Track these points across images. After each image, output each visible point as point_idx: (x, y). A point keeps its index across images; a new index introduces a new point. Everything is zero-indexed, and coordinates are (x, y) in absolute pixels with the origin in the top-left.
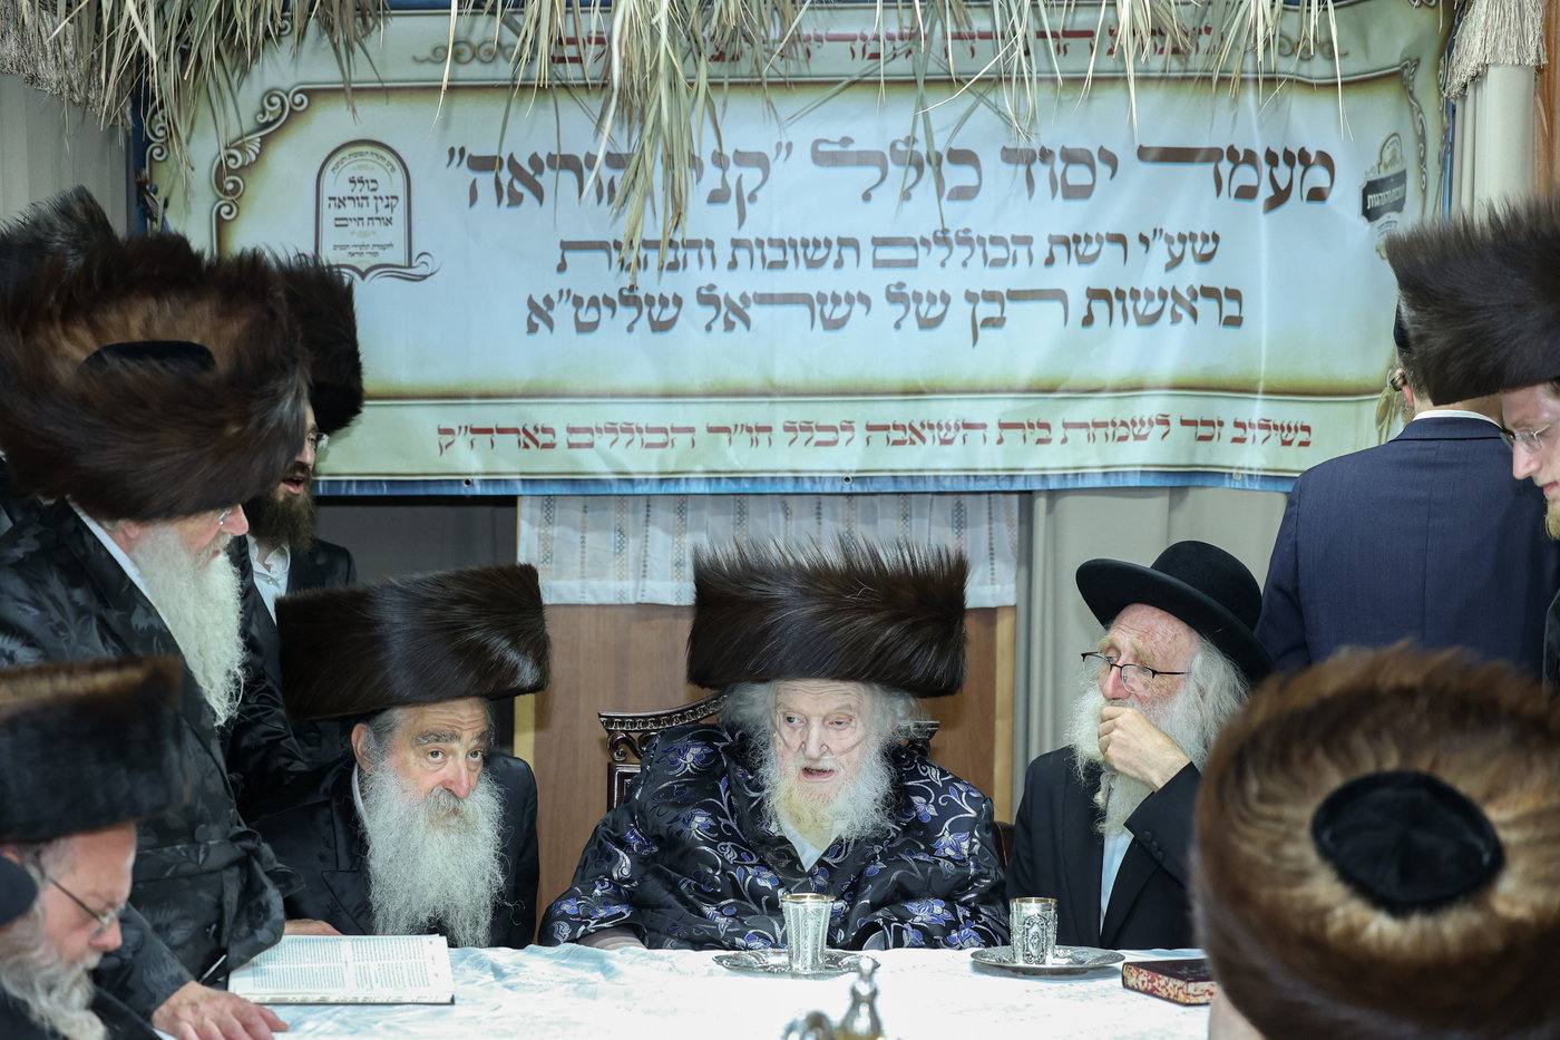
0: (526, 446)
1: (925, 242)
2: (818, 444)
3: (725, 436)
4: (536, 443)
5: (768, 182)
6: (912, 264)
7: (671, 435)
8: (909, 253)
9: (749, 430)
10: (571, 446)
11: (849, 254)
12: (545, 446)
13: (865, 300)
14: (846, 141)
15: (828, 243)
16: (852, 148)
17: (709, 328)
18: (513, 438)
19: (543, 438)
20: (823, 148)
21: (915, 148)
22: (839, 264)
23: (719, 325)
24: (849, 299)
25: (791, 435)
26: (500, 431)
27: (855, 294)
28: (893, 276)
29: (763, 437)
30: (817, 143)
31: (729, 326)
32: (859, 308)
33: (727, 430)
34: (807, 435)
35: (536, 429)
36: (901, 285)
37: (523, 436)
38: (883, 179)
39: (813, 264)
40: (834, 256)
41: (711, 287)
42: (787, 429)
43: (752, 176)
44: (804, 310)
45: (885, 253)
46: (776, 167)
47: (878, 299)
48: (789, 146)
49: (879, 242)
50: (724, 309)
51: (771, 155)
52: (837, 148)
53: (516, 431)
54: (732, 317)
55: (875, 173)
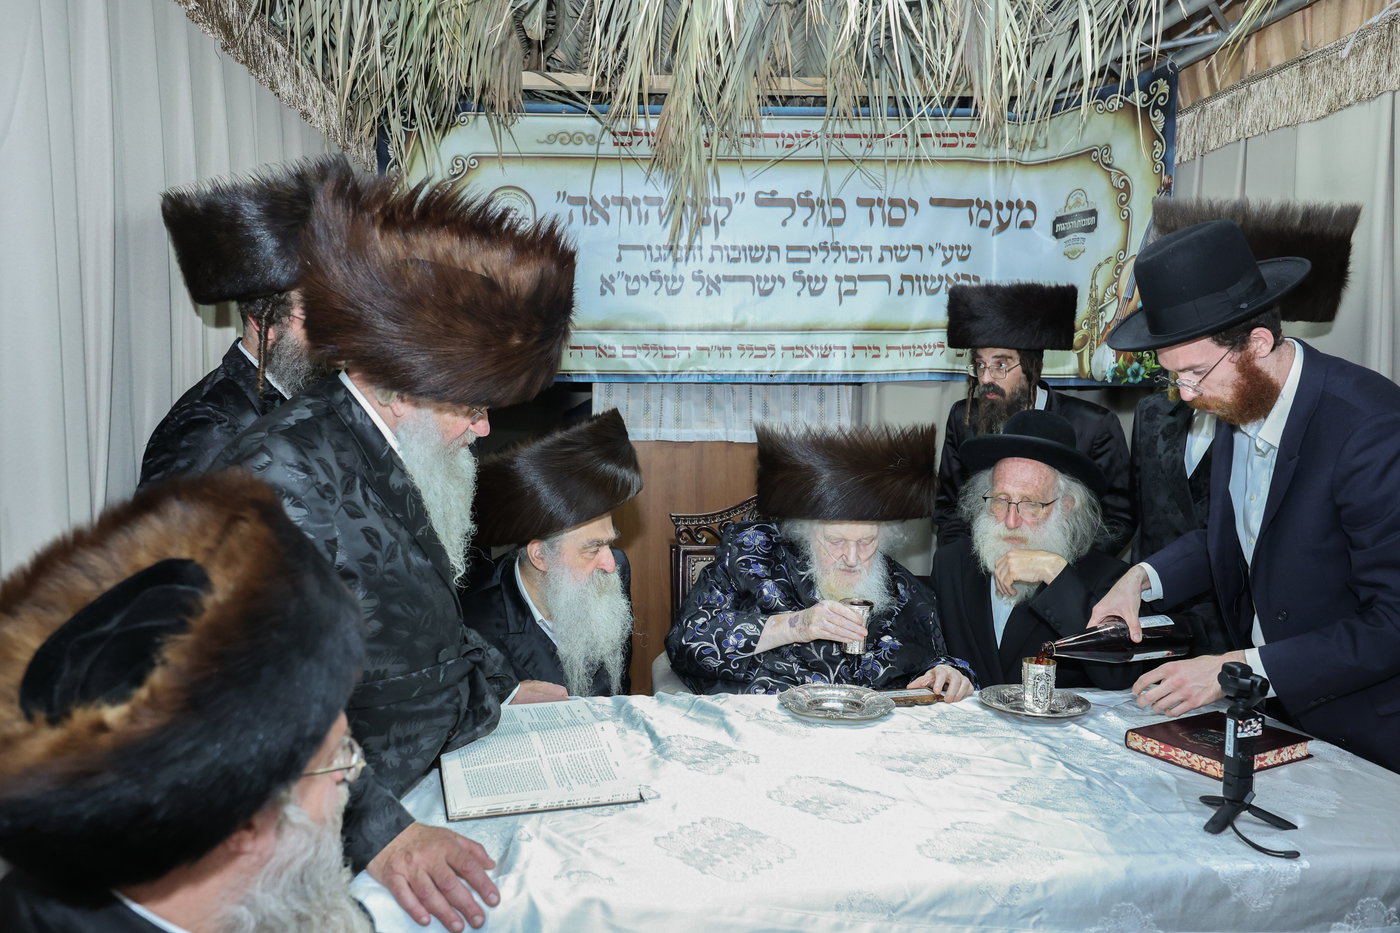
0: (600, 356)
1: (815, 249)
2: (756, 357)
3: (706, 352)
4: (605, 354)
5: (732, 214)
6: (808, 260)
7: (678, 351)
8: (805, 255)
9: (719, 349)
10: (624, 356)
11: (774, 255)
12: (610, 356)
13: (782, 280)
14: (774, 193)
15: (763, 249)
16: (776, 197)
17: (698, 293)
18: (593, 351)
19: (609, 352)
20: (761, 196)
21: (810, 197)
22: (768, 260)
23: (704, 291)
24: (774, 279)
25: (741, 352)
26: (586, 348)
27: (777, 276)
28: (797, 267)
29: (727, 353)
30: (758, 193)
31: (709, 293)
32: (778, 284)
33: (707, 349)
34: (751, 352)
35: (606, 347)
36: (801, 272)
37: (598, 351)
38: (792, 214)
39: (755, 260)
40: (766, 256)
41: (700, 271)
42: (739, 348)
43: (722, 211)
44: (749, 285)
45: (793, 255)
46: (736, 207)
47: (789, 279)
48: (743, 195)
49: (790, 248)
50: (706, 283)
51: (733, 199)
52: (769, 196)
53: (595, 348)
54: (711, 288)
55: (788, 211)
